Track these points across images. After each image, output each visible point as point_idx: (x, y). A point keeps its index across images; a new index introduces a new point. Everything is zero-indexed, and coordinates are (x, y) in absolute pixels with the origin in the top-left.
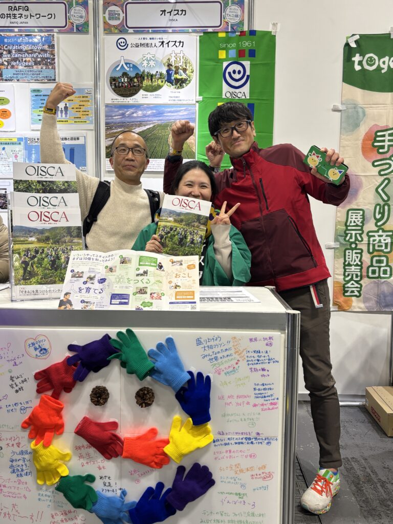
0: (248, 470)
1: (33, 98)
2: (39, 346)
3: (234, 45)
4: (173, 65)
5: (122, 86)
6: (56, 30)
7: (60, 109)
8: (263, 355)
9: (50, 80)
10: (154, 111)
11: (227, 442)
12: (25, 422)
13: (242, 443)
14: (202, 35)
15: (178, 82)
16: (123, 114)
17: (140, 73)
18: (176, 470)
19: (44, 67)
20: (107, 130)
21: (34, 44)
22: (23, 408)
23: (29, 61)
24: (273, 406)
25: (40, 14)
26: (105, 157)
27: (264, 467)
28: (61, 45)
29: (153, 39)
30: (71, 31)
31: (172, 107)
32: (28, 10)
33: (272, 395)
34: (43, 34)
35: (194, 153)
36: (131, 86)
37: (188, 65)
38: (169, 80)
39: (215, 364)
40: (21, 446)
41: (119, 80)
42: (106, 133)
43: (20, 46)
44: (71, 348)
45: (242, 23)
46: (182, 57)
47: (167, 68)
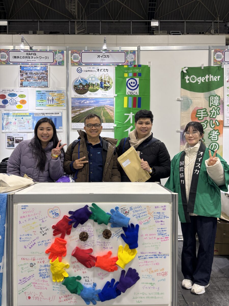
0: (155, 271)
1: (37, 95)
2: (55, 212)
3: (131, 71)
4: (103, 80)
5: (79, 89)
6: (49, 64)
7: (50, 100)
8: (161, 214)
9: (45, 86)
10: (95, 101)
11: (145, 257)
12: (47, 251)
13: (152, 258)
14: (117, 66)
15: (106, 88)
16: (80, 102)
17: (88, 84)
18: (121, 272)
19: (43, 81)
20: (72, 109)
21: (38, 70)
22: (46, 243)
23: (36, 78)
24: (166, 239)
25: (41, 57)
26: (71, 122)
27: (163, 269)
28: (51, 71)
29: (94, 68)
30: (56, 65)
31: (103, 99)
32: (36, 55)
33: (166, 234)
34: (42, 66)
35: (114, 120)
36: (84, 89)
37: (110, 80)
38: (102, 87)
39: (139, 219)
40: (45, 263)
41: (78, 86)
42: (72, 111)
43: (32, 71)
44: (70, 213)
45: (135, 61)
46: (107, 76)
47: (100, 81)
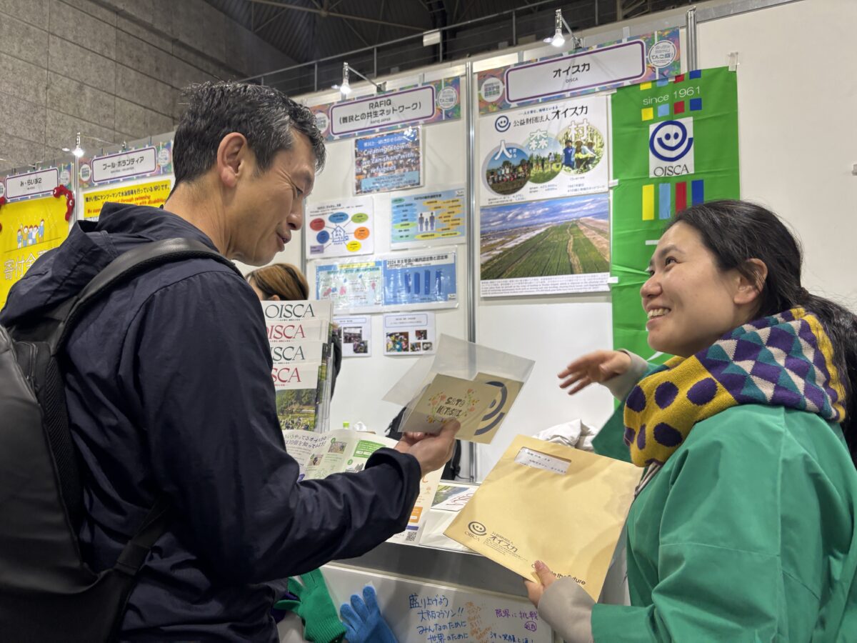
1: (395, 210)
3: (666, 98)
4: (573, 140)
5: (503, 180)
6: (421, 121)
7: (425, 220)
9: (413, 185)
10: (547, 209)
14: (615, 91)
15: (581, 163)
16: (504, 219)
17: (527, 159)
19: (407, 170)
20: (482, 241)
23: (390, 165)
25: (403, 107)
26: (480, 278)
28: (428, 139)
29: (544, 110)
30: (439, 120)
31: (573, 200)
32: (390, 104)
35: (609, 264)
36: (514, 179)
37: (595, 137)
38: (568, 163)
41: (499, 173)
42: (481, 246)
43: (381, 148)
45: (677, 63)
46: (585, 129)
47: (564, 147)
